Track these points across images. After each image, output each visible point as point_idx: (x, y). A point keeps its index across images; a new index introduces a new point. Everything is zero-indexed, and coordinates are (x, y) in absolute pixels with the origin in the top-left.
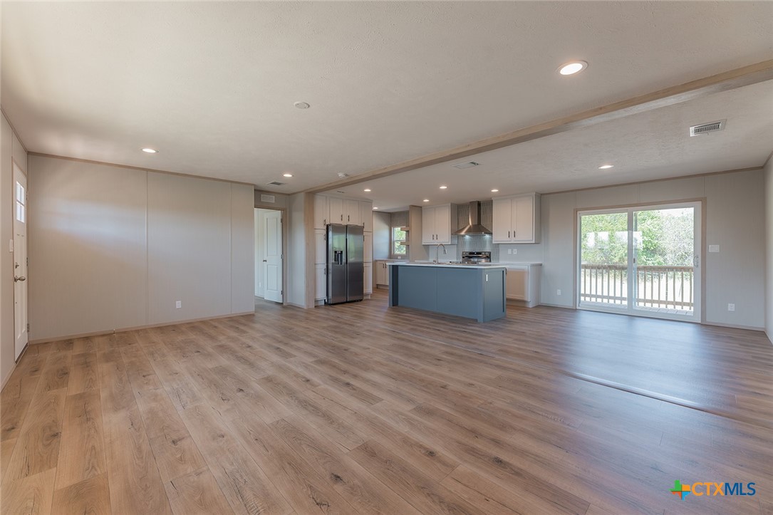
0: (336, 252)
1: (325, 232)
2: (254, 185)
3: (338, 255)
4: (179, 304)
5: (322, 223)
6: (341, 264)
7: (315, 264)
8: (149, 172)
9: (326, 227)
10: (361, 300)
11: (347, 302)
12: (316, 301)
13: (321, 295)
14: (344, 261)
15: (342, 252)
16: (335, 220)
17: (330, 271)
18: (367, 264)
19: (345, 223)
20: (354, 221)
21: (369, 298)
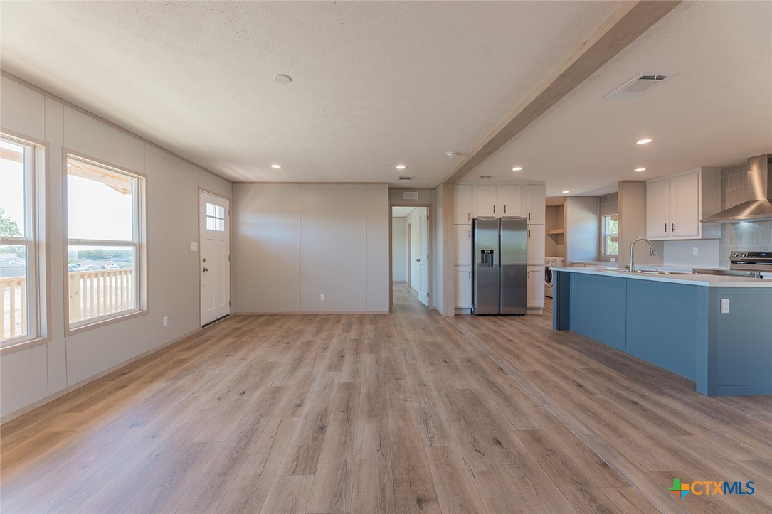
0: (483, 252)
1: (470, 228)
2: (388, 183)
3: (487, 255)
4: (323, 297)
5: (467, 217)
6: (492, 266)
7: (457, 266)
8: (301, 185)
9: (471, 222)
10: (523, 315)
11: (500, 315)
12: (456, 308)
13: (465, 301)
14: (496, 262)
15: (492, 252)
16: (485, 212)
17: (476, 275)
18: (536, 268)
19: (499, 214)
20: (514, 212)
21: (541, 312)
